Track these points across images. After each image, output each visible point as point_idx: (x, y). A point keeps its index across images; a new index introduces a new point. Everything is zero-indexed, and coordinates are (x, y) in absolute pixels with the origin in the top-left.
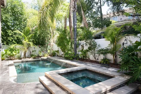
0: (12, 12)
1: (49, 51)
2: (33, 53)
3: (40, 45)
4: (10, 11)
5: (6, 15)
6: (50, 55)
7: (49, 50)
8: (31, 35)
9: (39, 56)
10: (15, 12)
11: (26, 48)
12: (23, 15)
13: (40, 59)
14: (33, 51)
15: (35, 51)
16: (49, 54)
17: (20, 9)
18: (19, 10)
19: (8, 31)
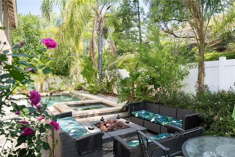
0: (26, 33)
1: (73, 84)
2: (53, 86)
3: (62, 75)
4: (23, 32)
5: (18, 38)
6: (75, 89)
7: (74, 81)
8: (50, 62)
9: (60, 91)
10: (28, 33)
11: (42, 80)
12: (39, 35)
13: (61, 93)
14: (52, 84)
15: (55, 83)
16: (73, 88)
17: (36, 28)
18: (34, 30)
19: (19, 58)
